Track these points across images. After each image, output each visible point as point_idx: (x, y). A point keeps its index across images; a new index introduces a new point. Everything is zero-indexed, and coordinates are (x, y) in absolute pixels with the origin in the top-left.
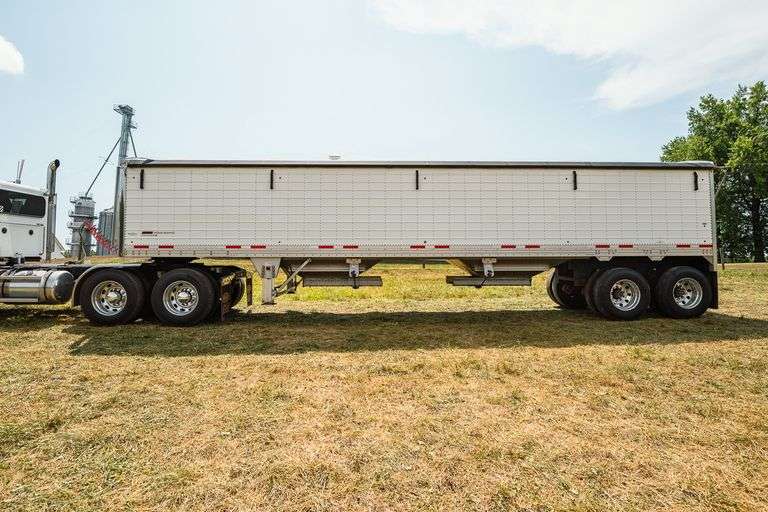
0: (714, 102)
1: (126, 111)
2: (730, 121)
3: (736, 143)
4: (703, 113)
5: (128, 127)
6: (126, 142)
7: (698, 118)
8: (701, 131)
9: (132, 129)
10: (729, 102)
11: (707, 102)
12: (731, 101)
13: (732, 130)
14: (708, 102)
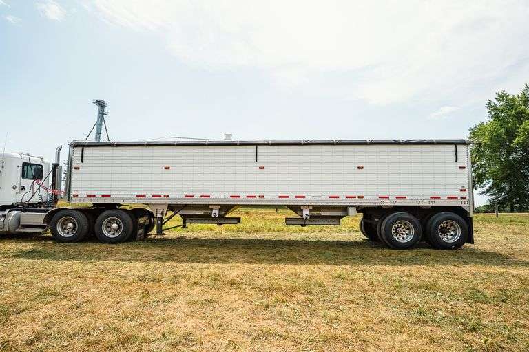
0: (507, 96)
1: (101, 104)
2: (518, 109)
3: (522, 126)
4: (499, 104)
5: (102, 114)
6: (101, 124)
7: (495, 108)
8: (496, 117)
9: (104, 116)
10: (518, 96)
11: (501, 96)
12: (520, 95)
13: (520, 117)
14: (503, 97)
